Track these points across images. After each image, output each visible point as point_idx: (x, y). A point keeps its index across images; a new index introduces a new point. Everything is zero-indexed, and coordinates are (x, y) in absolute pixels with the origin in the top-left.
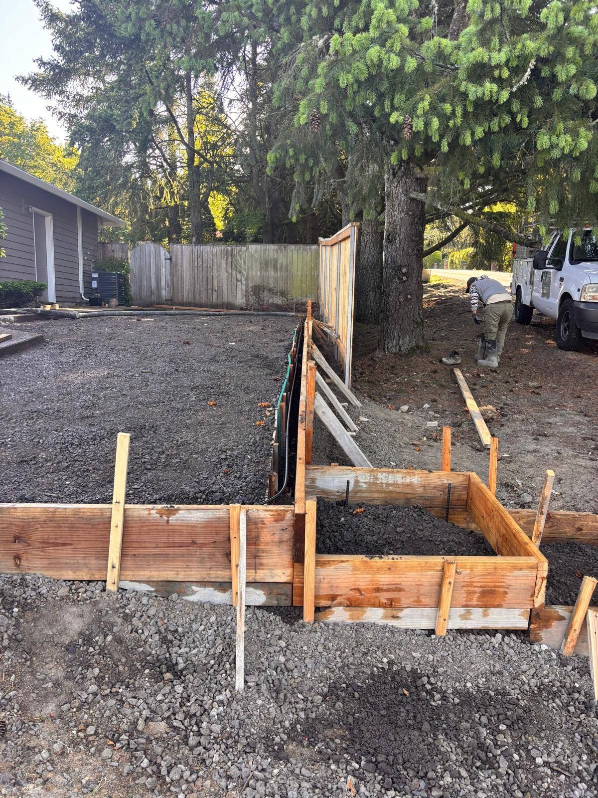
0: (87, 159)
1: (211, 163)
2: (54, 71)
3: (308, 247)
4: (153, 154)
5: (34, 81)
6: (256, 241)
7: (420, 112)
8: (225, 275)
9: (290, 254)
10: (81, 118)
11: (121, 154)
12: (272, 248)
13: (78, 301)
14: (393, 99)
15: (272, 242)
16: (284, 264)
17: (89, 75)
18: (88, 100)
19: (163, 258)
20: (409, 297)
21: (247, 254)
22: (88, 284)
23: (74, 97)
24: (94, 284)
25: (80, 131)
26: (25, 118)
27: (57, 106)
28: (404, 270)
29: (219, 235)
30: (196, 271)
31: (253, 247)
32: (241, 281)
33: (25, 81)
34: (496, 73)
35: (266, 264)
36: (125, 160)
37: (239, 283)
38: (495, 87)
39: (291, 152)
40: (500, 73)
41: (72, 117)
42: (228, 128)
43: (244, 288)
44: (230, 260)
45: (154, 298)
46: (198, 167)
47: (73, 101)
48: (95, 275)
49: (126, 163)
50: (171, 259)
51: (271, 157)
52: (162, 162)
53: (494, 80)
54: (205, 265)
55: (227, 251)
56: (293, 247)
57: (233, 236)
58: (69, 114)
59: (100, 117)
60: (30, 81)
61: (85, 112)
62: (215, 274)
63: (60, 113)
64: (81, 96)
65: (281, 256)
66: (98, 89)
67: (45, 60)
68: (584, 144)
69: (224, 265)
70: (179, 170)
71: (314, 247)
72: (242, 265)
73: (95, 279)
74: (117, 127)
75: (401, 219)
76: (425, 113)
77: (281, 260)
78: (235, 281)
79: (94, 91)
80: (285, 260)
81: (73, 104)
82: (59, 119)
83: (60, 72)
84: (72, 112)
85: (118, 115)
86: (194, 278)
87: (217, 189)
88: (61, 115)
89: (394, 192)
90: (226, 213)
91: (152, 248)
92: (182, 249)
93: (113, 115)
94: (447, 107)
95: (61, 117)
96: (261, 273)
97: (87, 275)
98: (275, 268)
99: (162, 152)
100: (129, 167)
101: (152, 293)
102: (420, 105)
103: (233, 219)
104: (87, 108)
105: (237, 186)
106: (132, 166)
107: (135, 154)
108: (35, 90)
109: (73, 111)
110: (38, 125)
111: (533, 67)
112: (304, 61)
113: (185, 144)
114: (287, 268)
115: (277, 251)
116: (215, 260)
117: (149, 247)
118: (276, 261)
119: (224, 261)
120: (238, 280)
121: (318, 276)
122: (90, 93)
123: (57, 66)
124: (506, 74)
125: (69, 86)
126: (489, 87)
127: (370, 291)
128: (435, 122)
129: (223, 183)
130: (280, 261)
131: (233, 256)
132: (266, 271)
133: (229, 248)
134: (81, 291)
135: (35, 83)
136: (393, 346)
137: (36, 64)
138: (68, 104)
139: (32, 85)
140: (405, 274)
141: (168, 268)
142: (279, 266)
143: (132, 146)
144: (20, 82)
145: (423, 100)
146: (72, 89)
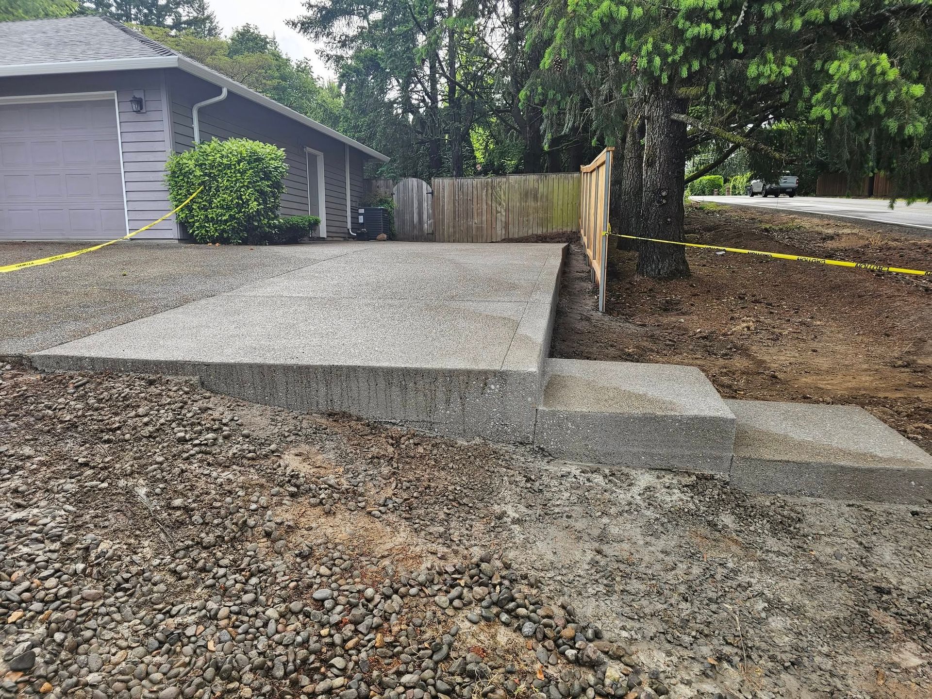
0: (353, 99)
1: (472, 95)
2: (321, 13)
3: (570, 175)
4: (415, 89)
5: (303, 24)
6: (517, 171)
7: (643, 52)
8: (485, 207)
9: (551, 183)
10: (347, 58)
11: (383, 91)
12: (532, 178)
13: (347, 236)
14: (624, 39)
15: (533, 172)
16: (545, 194)
17: (354, 14)
18: (354, 39)
19: (425, 192)
20: (669, 220)
21: (507, 185)
22: (355, 218)
23: (340, 38)
24: (361, 219)
25: (347, 72)
26: (291, 59)
27: (325, 48)
28: (664, 194)
29: (479, 168)
30: (457, 204)
31: (513, 178)
32: (500, 212)
33: (294, 25)
34: (711, 14)
35: (526, 195)
36: (388, 96)
37: (499, 214)
38: (709, 26)
39: (540, 89)
40: (714, 15)
41: (338, 59)
42: (490, 57)
43: (503, 219)
44: (490, 191)
45: (416, 232)
46: (459, 99)
47: (339, 42)
48: (362, 211)
49: (389, 99)
50: (432, 193)
51: (522, 95)
52: (423, 96)
53: (708, 21)
54: (465, 198)
55: (487, 183)
56: (554, 176)
57: (494, 169)
58: (336, 56)
59: (366, 57)
60: (299, 25)
61: (351, 52)
62: (475, 207)
63: (327, 55)
64: (347, 36)
65: (541, 186)
66: (363, 28)
67: (313, 3)
68: (788, 71)
69: (484, 197)
70: (440, 103)
71: (576, 175)
72: (502, 196)
73: (361, 214)
74: (382, 66)
75: (661, 142)
76: (649, 54)
77: (542, 189)
78: (494, 212)
79: (360, 30)
80: (545, 189)
81: (339, 45)
82: (327, 62)
83: (327, 13)
84: (339, 54)
85: (383, 54)
86: (454, 212)
87: (477, 120)
88: (329, 57)
89: (655, 115)
90: (487, 145)
91: (415, 183)
92: (443, 182)
93: (377, 54)
94: (668, 47)
95: (329, 59)
96: (521, 204)
97: (354, 210)
98: (536, 198)
99: (423, 87)
100: (391, 103)
101: (414, 226)
102: (644, 48)
103: (493, 151)
104: (352, 48)
105: (499, 117)
106: (394, 102)
107: (399, 90)
108: (304, 32)
109: (339, 52)
110: (303, 65)
111: (745, 9)
112: (551, 13)
113: (446, 77)
114: (547, 197)
115: (538, 181)
116: (475, 192)
117: (413, 182)
118: (537, 191)
119: (484, 193)
120: (497, 212)
121: (580, 204)
122: (355, 33)
123: (324, 8)
124: (719, 15)
125: (336, 26)
126: (705, 28)
127: (632, 217)
128: (657, 61)
129: (484, 115)
130: (540, 190)
131: (493, 187)
132: (526, 202)
133: (490, 180)
134: (349, 226)
135: (305, 26)
136: (652, 270)
137: (305, 8)
138: (335, 46)
139: (302, 28)
140: (664, 197)
141: (430, 202)
142: (539, 196)
143: (395, 83)
144: (291, 26)
145: (647, 42)
146: (338, 30)
